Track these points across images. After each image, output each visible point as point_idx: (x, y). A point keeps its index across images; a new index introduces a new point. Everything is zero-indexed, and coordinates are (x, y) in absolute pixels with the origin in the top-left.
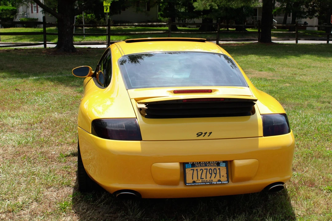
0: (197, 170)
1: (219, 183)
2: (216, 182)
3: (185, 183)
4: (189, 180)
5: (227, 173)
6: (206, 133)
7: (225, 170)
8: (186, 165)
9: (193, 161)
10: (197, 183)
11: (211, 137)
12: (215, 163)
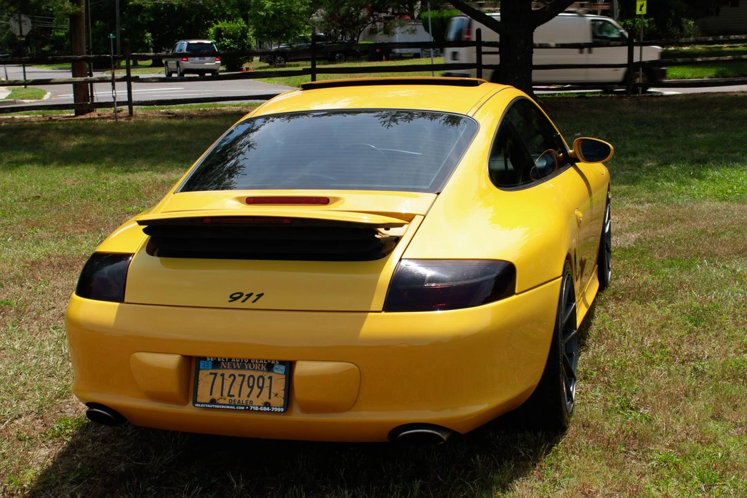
1: (265, 409)
2: (259, 407)
5: (287, 390)
6: (249, 295)
7: (284, 381)
9: (216, 355)
10: (218, 404)
12: (264, 364)
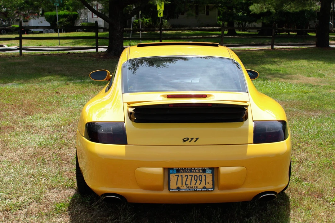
0: (182, 176)
1: (204, 190)
2: (201, 189)
3: (169, 189)
4: (173, 185)
5: (213, 180)
6: (192, 139)
7: (211, 177)
8: (171, 171)
9: (178, 167)
10: (181, 189)
11: (196, 143)
12: (201, 169)
